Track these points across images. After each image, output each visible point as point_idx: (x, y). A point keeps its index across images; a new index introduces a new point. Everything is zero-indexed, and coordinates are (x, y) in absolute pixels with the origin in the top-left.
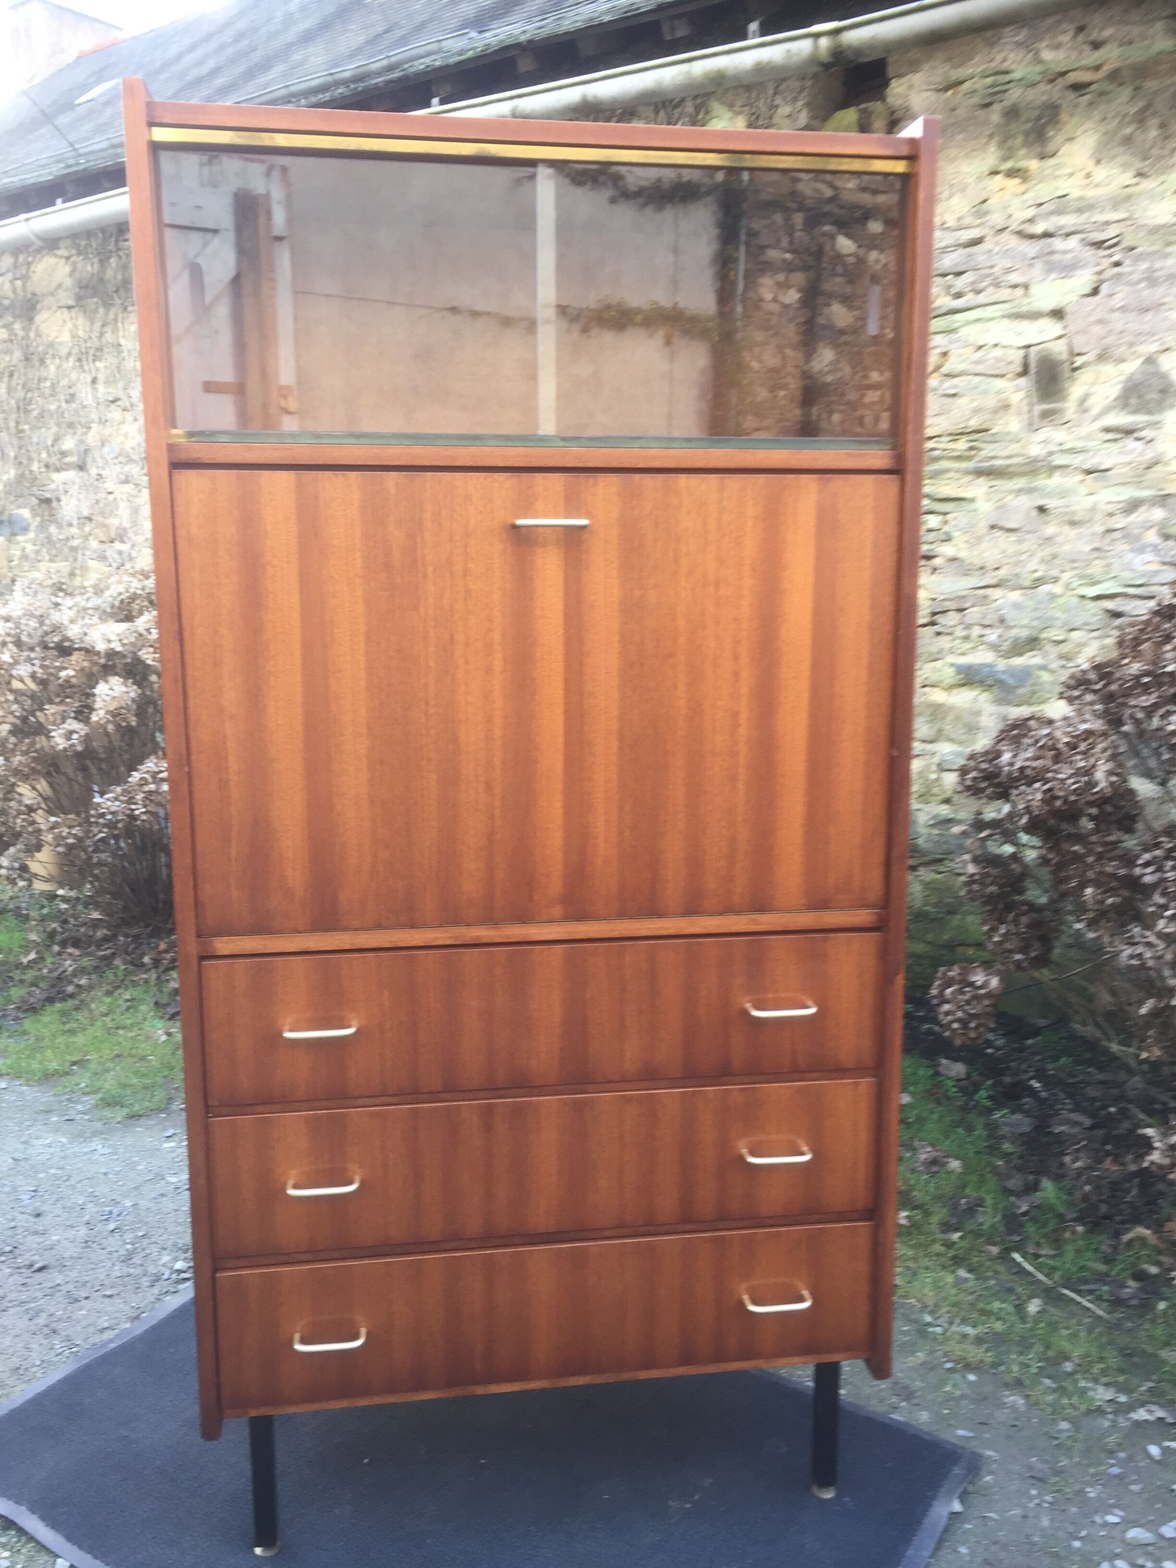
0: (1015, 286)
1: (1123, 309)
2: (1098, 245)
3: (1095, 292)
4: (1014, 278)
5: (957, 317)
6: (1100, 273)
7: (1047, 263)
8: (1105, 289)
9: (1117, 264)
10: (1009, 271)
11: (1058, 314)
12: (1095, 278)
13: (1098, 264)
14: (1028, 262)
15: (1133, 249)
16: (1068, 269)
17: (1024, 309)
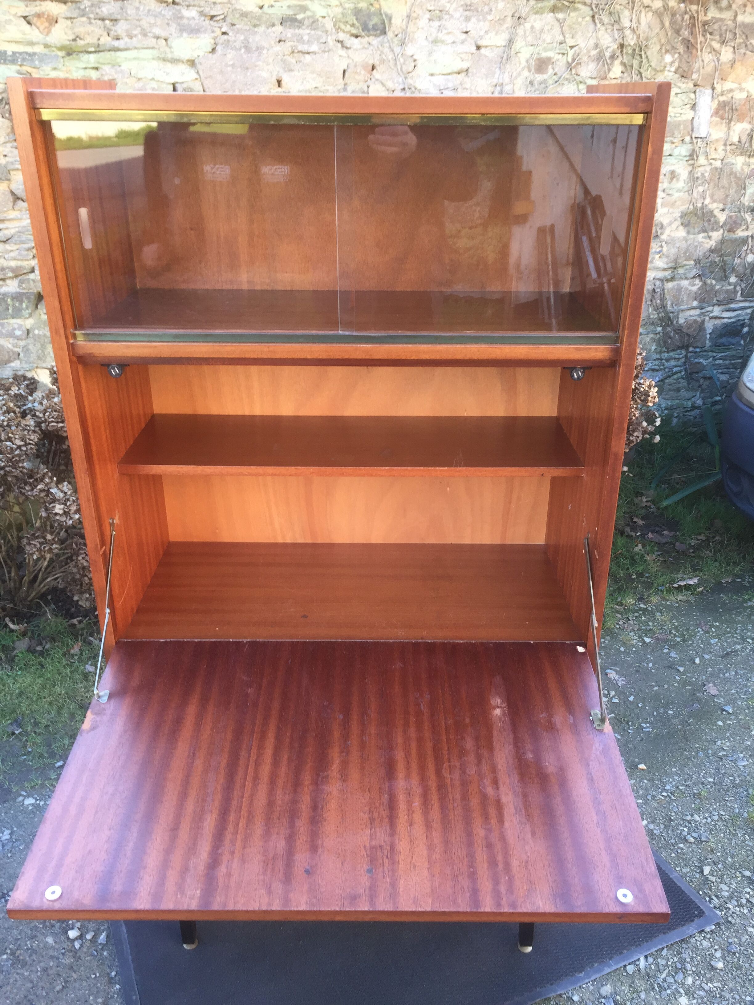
0: (158, 38)
1: (233, 66)
2: (212, 17)
3: (214, 50)
4: (157, 31)
5: (119, 54)
6: (215, 38)
7: (179, 24)
8: (219, 48)
9: (224, 33)
10: (151, 25)
11: (192, 63)
12: (213, 41)
13: (213, 32)
14: (166, 21)
15: (233, 25)
16: (195, 31)
17: (169, 56)
